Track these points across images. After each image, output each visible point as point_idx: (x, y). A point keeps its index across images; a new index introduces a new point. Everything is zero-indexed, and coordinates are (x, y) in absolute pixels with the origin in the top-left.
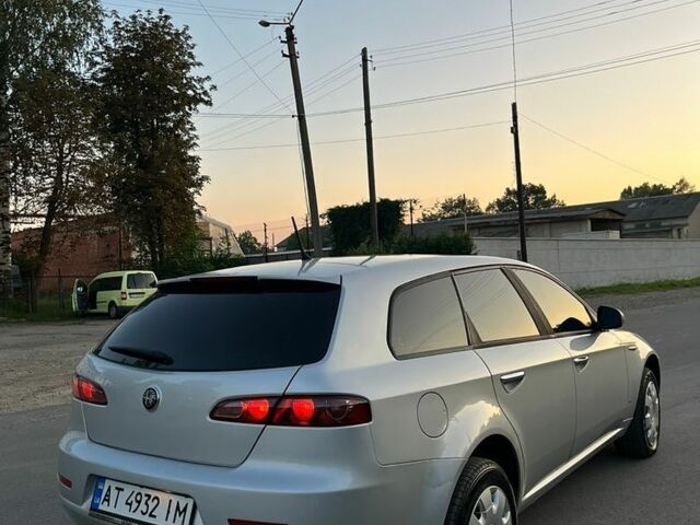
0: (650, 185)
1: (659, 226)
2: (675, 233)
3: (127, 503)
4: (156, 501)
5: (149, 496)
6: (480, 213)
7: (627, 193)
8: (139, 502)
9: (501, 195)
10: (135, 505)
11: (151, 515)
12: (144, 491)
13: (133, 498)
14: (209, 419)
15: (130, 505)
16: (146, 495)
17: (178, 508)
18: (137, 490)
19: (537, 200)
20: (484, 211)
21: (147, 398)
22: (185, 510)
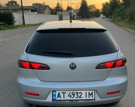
0: (38, 3)
1: (40, 11)
2: (43, 13)
3: (69, 96)
4: (81, 94)
5: (78, 93)
6: (2, 6)
7: (33, 4)
8: (74, 95)
9: (7, 3)
10: (72, 96)
11: (80, 97)
12: (75, 92)
13: (71, 94)
14: (96, 69)
15: (71, 96)
16: (76, 93)
17: (89, 94)
18: (72, 92)
19: (15, 4)
20: (3, 6)
21: (72, 66)
22: (92, 93)
